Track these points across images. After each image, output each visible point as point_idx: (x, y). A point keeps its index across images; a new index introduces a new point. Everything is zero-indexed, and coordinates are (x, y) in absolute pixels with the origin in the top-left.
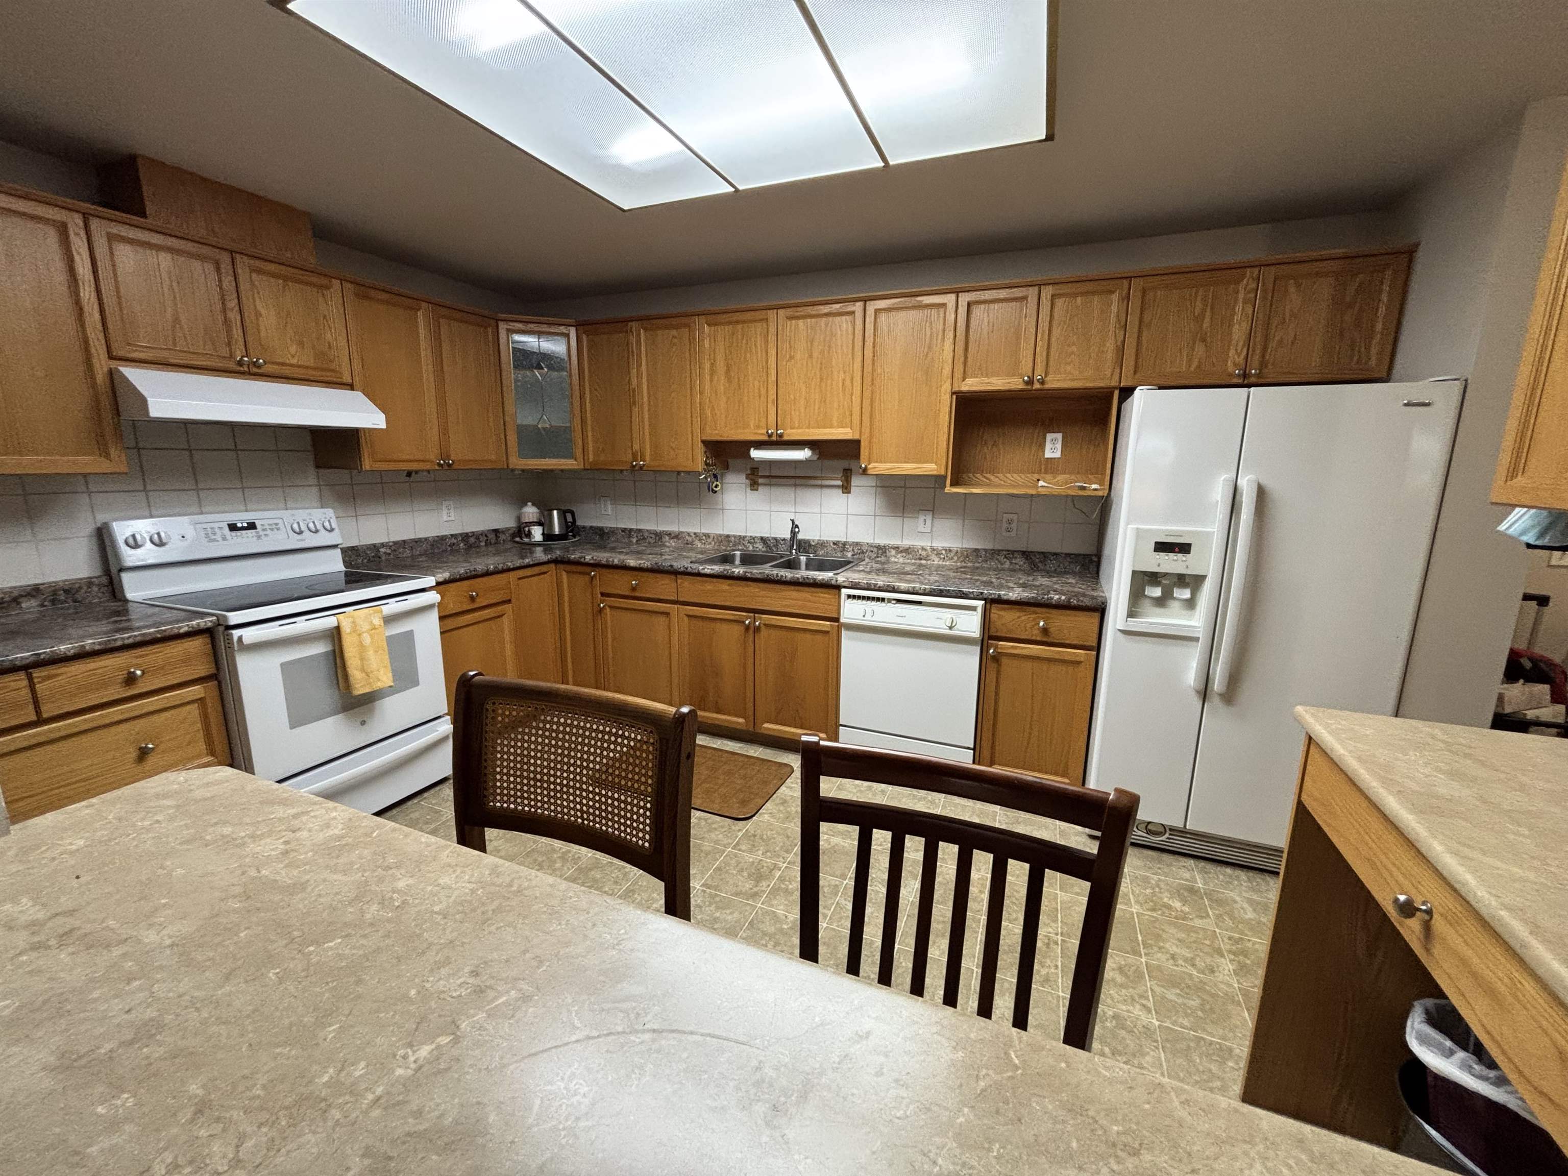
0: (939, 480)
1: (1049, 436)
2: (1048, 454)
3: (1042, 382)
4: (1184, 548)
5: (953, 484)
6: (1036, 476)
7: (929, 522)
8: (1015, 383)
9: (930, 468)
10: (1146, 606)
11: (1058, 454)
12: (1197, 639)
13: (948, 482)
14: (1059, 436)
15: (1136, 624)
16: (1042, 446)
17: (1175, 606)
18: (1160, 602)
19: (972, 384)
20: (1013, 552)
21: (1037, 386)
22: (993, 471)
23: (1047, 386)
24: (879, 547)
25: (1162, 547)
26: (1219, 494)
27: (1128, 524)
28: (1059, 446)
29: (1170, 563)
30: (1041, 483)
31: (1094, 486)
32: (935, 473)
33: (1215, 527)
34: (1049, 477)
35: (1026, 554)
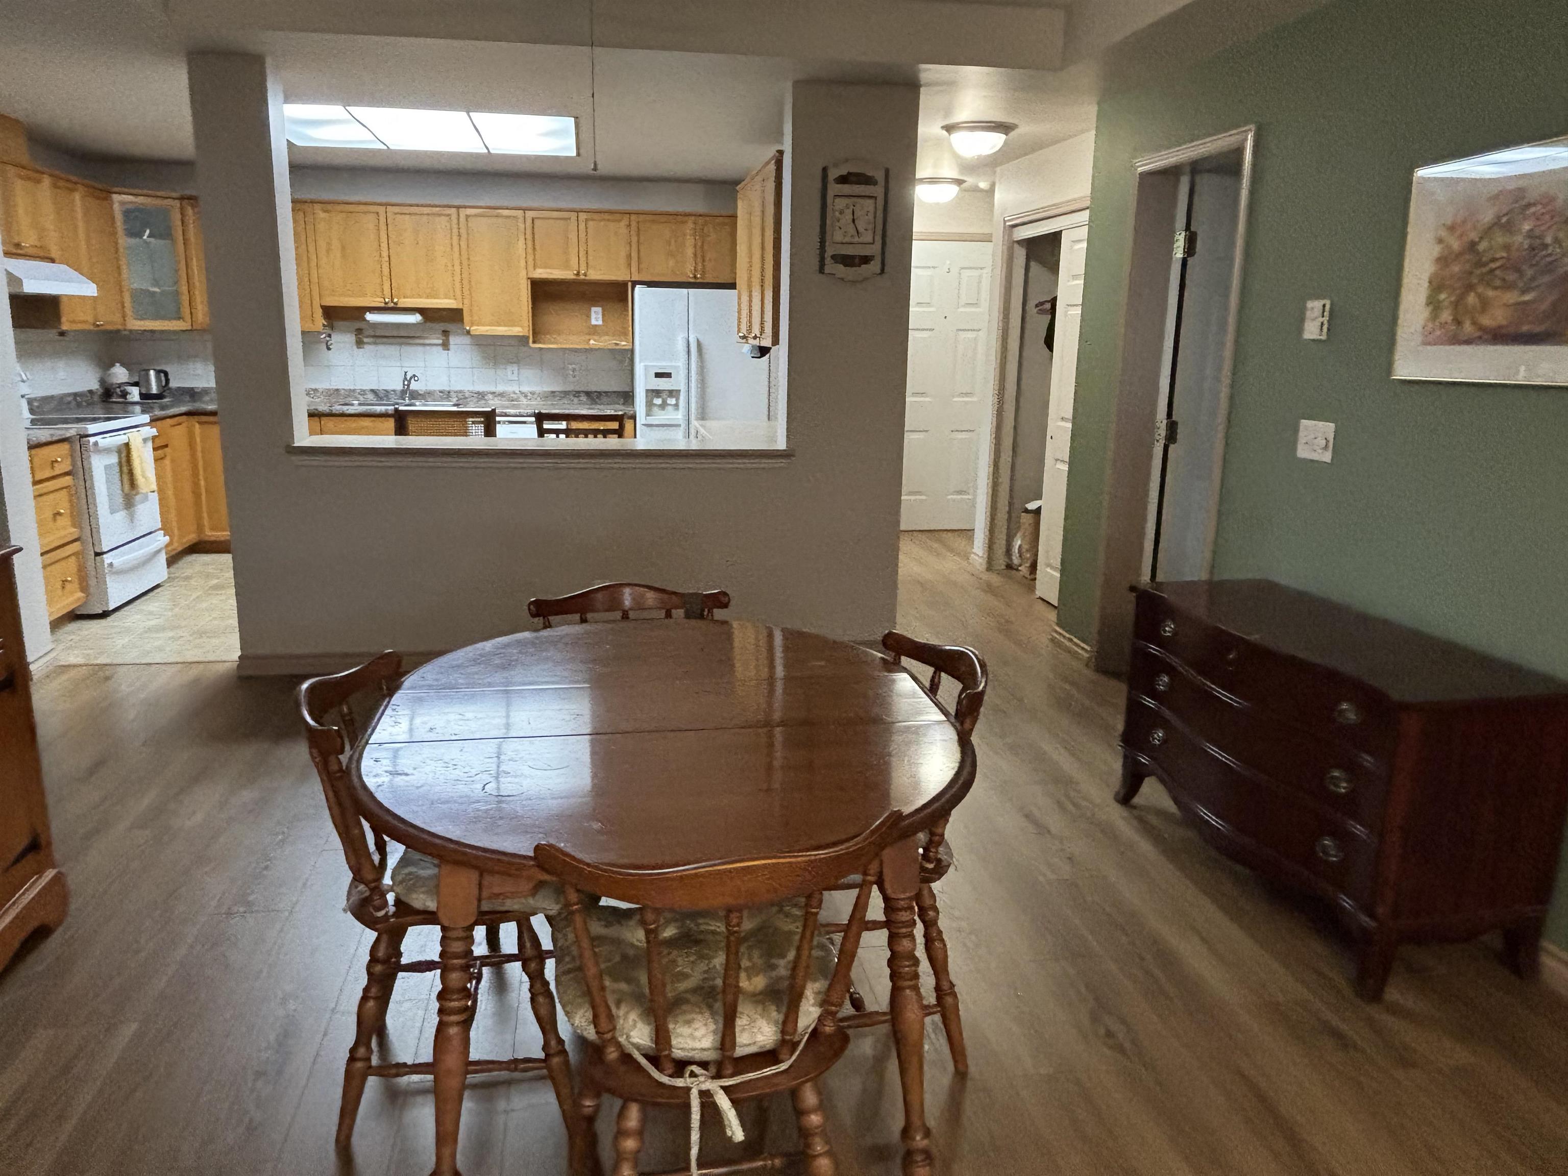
0: (523, 340)
1: (594, 309)
2: (594, 322)
3: (585, 275)
4: (668, 375)
5: (534, 342)
6: (588, 337)
7: (516, 372)
8: (568, 275)
9: (517, 331)
10: (655, 409)
11: (600, 322)
12: (679, 426)
13: (531, 340)
14: (599, 309)
15: (652, 420)
16: (589, 316)
17: (670, 408)
18: (663, 406)
19: (541, 273)
20: (579, 392)
21: (582, 277)
22: (559, 333)
23: (587, 278)
24: (478, 393)
25: (658, 375)
26: (681, 346)
27: (640, 362)
28: (600, 316)
29: (663, 384)
30: (592, 342)
31: (624, 343)
32: (521, 334)
33: (681, 363)
34: (596, 338)
35: (588, 394)
